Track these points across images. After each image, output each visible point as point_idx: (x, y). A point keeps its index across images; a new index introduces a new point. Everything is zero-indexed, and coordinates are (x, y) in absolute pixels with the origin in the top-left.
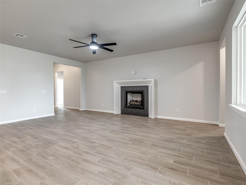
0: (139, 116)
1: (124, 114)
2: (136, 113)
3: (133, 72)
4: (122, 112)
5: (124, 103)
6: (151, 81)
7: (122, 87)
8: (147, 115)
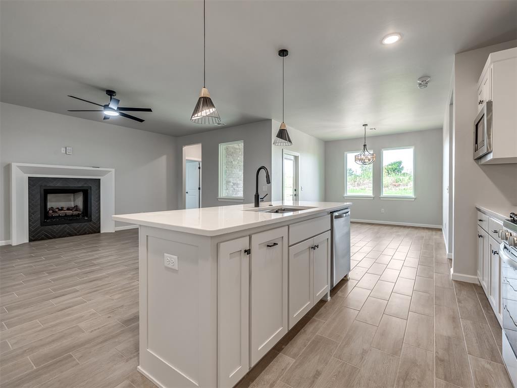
2: (72, 231)
3: (65, 150)
4: (33, 237)
5: (39, 216)
6: (110, 171)
7: (30, 179)
8: (97, 230)
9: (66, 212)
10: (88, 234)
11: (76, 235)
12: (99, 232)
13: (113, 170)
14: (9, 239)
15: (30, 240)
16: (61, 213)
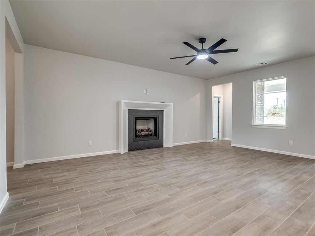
0: (153, 148)
1: (133, 151)
2: (149, 145)
3: (145, 91)
4: (130, 148)
5: (133, 135)
6: (170, 105)
7: (129, 111)
8: (161, 146)
9: (145, 132)
10: (157, 148)
11: (151, 148)
12: (163, 147)
13: (172, 104)
14: (118, 149)
15: (129, 151)
16: (143, 133)
